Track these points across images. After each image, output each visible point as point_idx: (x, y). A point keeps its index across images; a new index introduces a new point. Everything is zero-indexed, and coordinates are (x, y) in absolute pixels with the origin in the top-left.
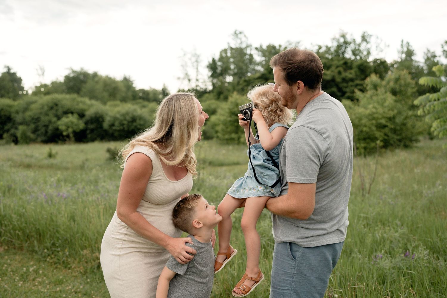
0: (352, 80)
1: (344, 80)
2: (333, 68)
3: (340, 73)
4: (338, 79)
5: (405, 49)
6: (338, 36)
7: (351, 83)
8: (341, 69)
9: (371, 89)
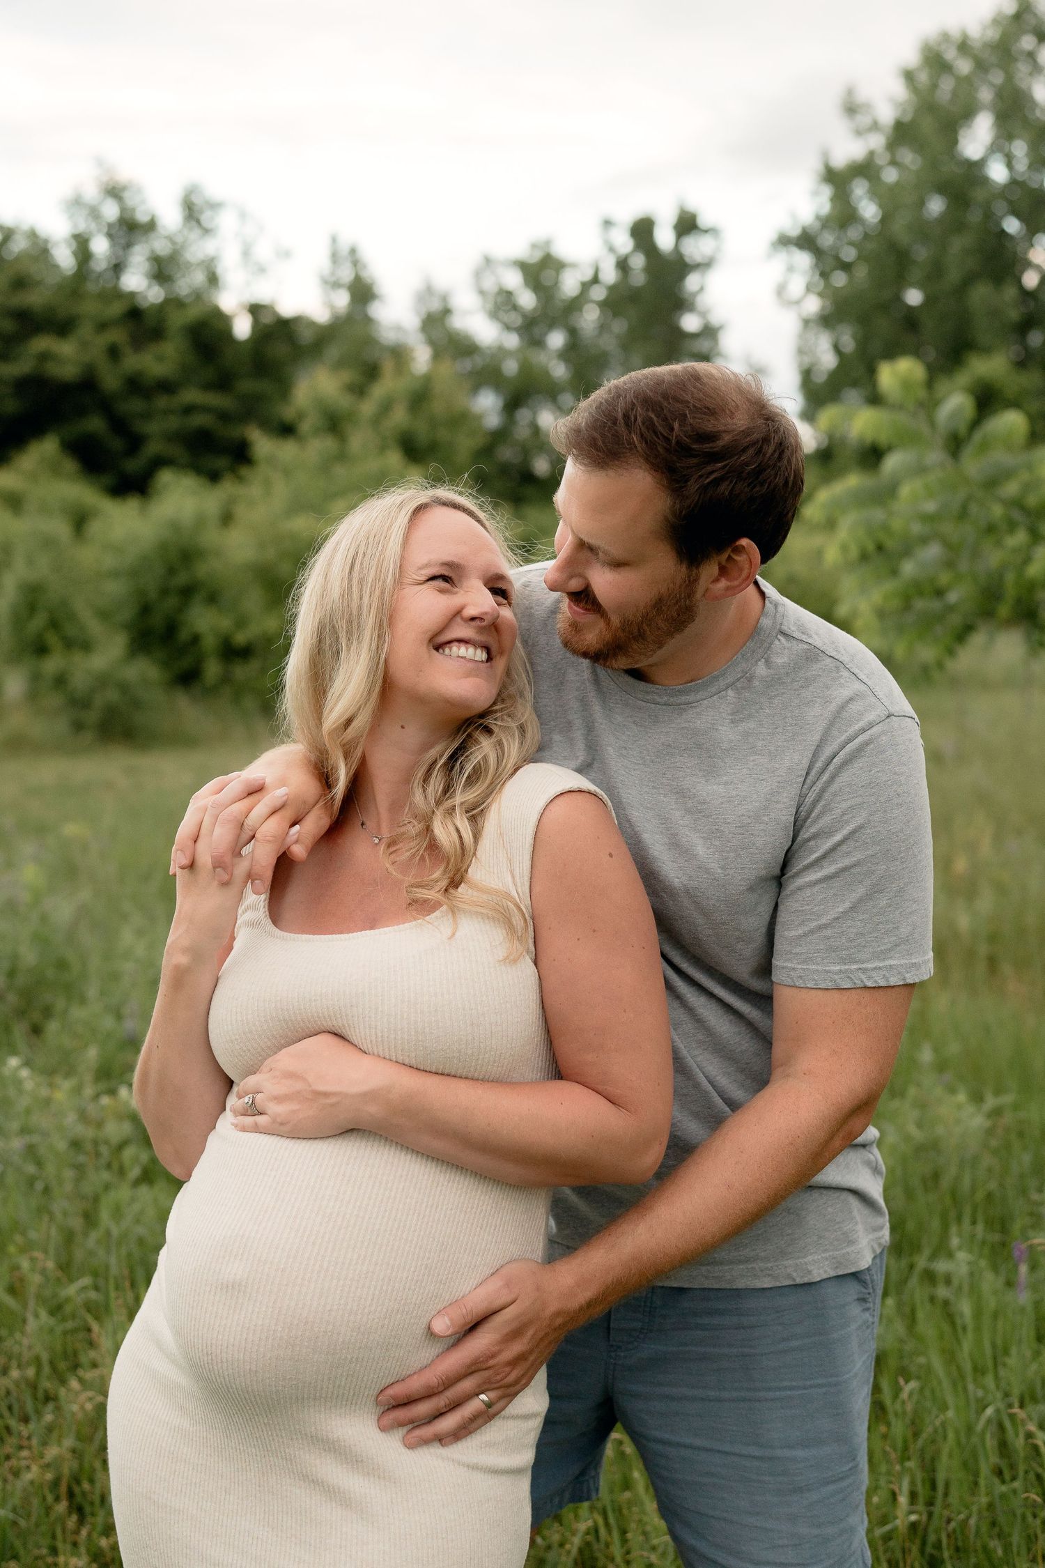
0: (166, 387)
1: (135, 385)
2: (85, 331)
3: (114, 353)
4: (111, 381)
5: (347, 275)
6: (91, 192)
7: (162, 402)
8: (117, 336)
9: (317, 432)
